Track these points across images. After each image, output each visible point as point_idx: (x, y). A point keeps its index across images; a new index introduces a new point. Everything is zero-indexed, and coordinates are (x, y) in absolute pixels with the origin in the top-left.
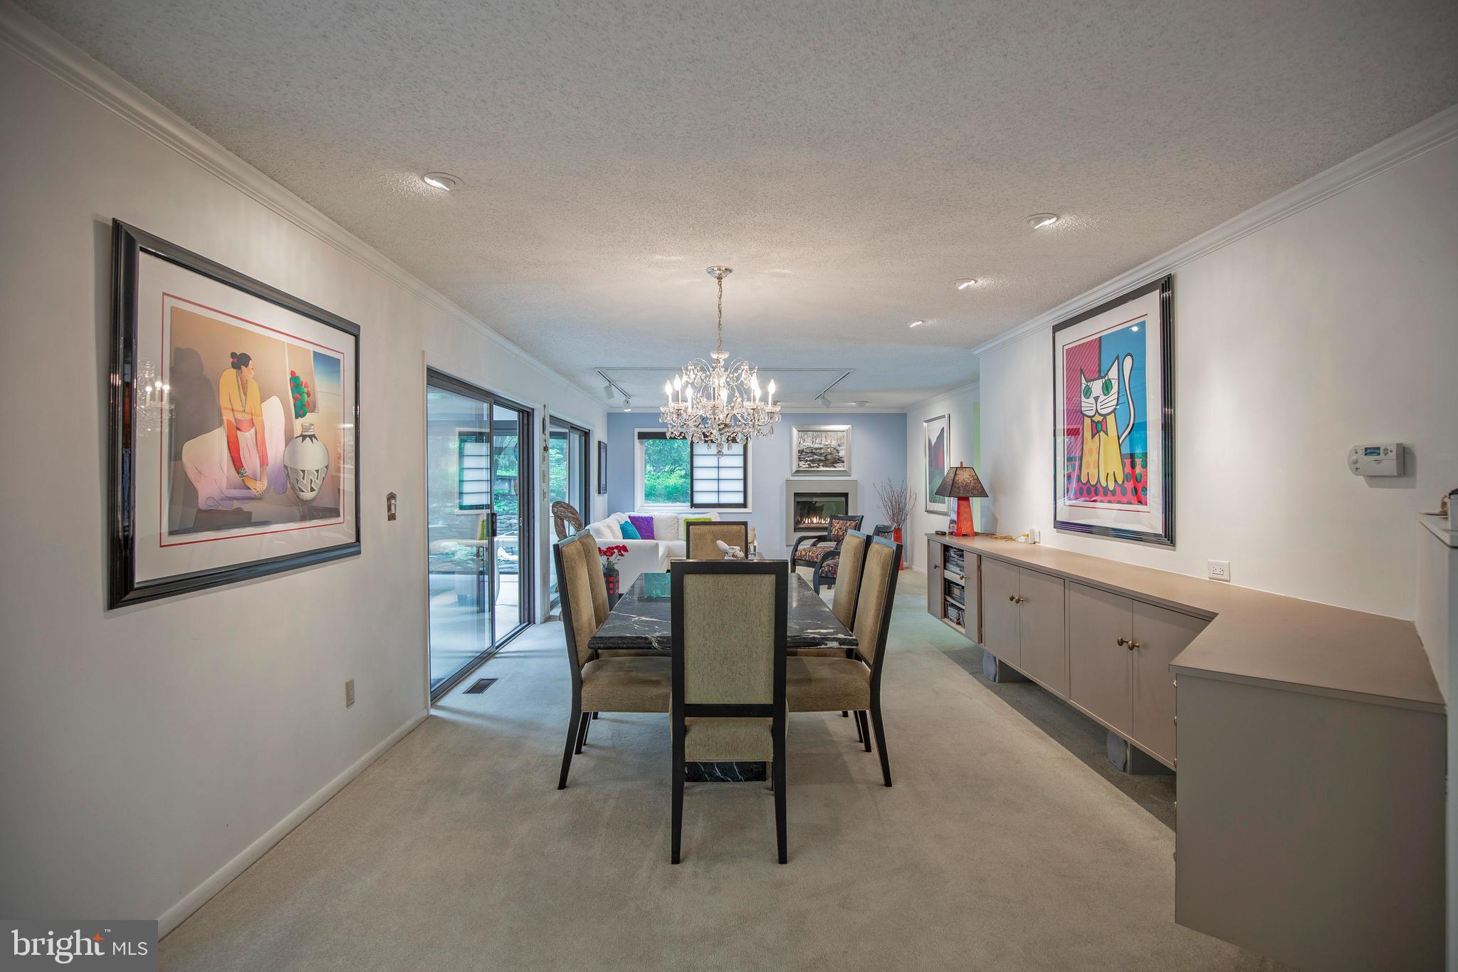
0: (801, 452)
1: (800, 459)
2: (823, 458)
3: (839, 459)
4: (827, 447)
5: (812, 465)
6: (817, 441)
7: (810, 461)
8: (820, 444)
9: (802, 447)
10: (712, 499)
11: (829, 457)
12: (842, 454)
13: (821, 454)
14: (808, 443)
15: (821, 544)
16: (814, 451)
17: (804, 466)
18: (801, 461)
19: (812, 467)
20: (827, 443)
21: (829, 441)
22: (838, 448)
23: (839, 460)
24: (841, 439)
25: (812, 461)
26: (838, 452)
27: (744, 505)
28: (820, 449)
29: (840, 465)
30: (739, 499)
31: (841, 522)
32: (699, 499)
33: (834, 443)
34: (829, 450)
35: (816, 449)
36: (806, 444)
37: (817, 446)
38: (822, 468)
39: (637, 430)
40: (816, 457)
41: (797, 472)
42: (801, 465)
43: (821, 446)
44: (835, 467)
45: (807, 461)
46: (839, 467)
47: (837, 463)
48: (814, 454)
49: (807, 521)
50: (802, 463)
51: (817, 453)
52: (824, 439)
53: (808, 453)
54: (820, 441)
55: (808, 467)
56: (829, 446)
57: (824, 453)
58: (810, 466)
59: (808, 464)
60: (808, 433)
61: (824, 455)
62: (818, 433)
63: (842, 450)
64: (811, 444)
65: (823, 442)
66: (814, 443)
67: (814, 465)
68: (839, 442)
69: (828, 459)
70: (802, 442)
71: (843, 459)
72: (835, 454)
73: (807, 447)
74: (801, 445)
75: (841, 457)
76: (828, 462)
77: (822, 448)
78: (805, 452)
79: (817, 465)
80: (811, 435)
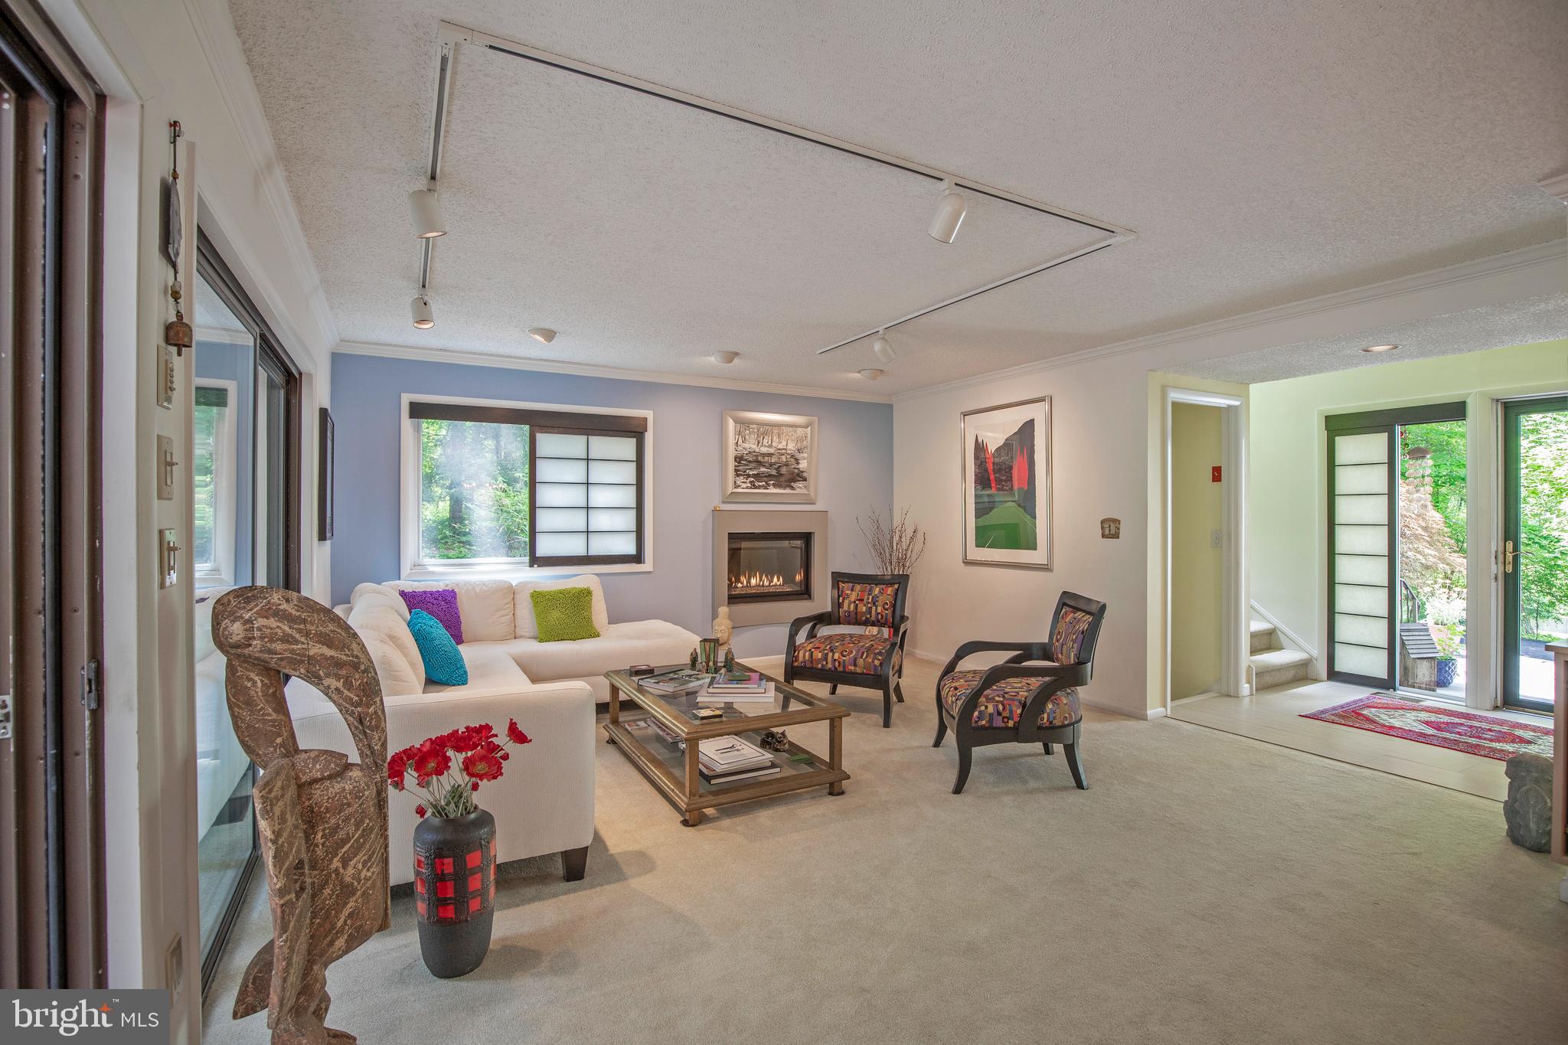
0: (739, 459)
1: (737, 472)
2: (774, 472)
3: (798, 475)
4: (781, 452)
5: (756, 484)
6: (765, 441)
7: (754, 476)
8: (770, 446)
9: (741, 451)
10: (575, 546)
11: (784, 470)
12: (803, 465)
13: (771, 465)
14: (751, 445)
15: (824, 631)
16: (760, 458)
17: (744, 485)
18: (738, 475)
19: (756, 487)
20: (780, 446)
21: (784, 443)
22: (799, 456)
23: (798, 477)
24: (801, 440)
25: (757, 476)
26: (797, 461)
27: (638, 558)
28: (770, 455)
29: (800, 484)
30: (627, 546)
31: (858, 587)
32: (546, 546)
33: (791, 447)
34: (784, 458)
35: (764, 455)
36: (747, 445)
37: (764, 450)
38: (772, 490)
39: (406, 399)
40: (763, 469)
41: (733, 495)
42: (738, 482)
43: (772, 451)
44: (793, 488)
45: (749, 476)
47: (795, 481)
48: (760, 464)
50: (740, 480)
51: (764, 462)
52: (775, 438)
53: (750, 462)
54: (770, 442)
55: (751, 488)
56: (784, 451)
57: (775, 463)
58: (754, 485)
59: (750, 482)
60: (751, 426)
61: (776, 466)
62: (767, 427)
63: (804, 459)
64: (756, 446)
65: (774, 444)
66: (760, 444)
67: (761, 484)
68: (799, 445)
69: (782, 475)
70: (740, 441)
71: (805, 474)
72: (793, 466)
73: (750, 452)
74: (739, 448)
75: (803, 472)
76: (782, 479)
77: (773, 454)
78: (746, 460)
79: (764, 483)
80: (756, 430)
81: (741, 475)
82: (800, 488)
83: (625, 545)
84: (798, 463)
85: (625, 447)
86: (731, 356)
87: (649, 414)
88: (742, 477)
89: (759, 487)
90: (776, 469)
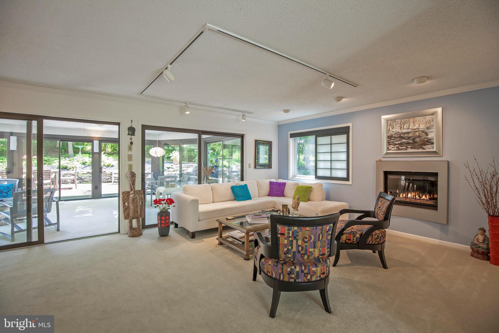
0: (389, 137)
1: (389, 143)
2: (411, 141)
3: (427, 141)
4: (415, 131)
5: (400, 148)
6: (405, 127)
7: (399, 144)
8: (408, 128)
9: (391, 133)
10: (327, 174)
11: (417, 140)
12: (430, 136)
13: (409, 138)
14: (397, 130)
16: (402, 135)
17: (393, 149)
18: (390, 145)
19: (400, 150)
20: (415, 128)
21: (418, 126)
22: (427, 131)
24: (429, 122)
25: (401, 144)
26: (427, 134)
27: (347, 179)
28: (408, 133)
29: (430, 146)
32: (320, 173)
33: (422, 127)
34: (417, 134)
35: (404, 133)
36: (394, 130)
37: (404, 131)
38: (410, 150)
39: (290, 133)
40: (404, 141)
41: (387, 153)
42: (390, 148)
43: (409, 131)
44: (424, 149)
45: (396, 144)
46: (428, 148)
47: (425, 145)
48: (403, 138)
49: (401, 196)
50: (390, 147)
51: (405, 137)
52: (411, 124)
53: (396, 138)
54: (408, 127)
55: (397, 150)
56: (417, 130)
57: (411, 137)
58: (399, 149)
59: (397, 147)
60: (397, 121)
61: (412, 138)
62: (406, 120)
63: (432, 132)
64: (399, 130)
65: (411, 127)
66: (402, 128)
67: (403, 148)
68: (428, 125)
69: (416, 142)
70: (391, 128)
71: (432, 141)
72: (424, 137)
73: (396, 133)
74: (390, 132)
75: (431, 139)
76: (417, 144)
77: (410, 132)
78: (394, 137)
79: (405, 147)
80: (399, 122)
81: (392, 144)
82: (429, 148)
83: (342, 174)
84: (427, 135)
85: (343, 138)
86: (339, 99)
87: (350, 125)
88: (392, 145)
89: (402, 149)
90: (412, 140)
